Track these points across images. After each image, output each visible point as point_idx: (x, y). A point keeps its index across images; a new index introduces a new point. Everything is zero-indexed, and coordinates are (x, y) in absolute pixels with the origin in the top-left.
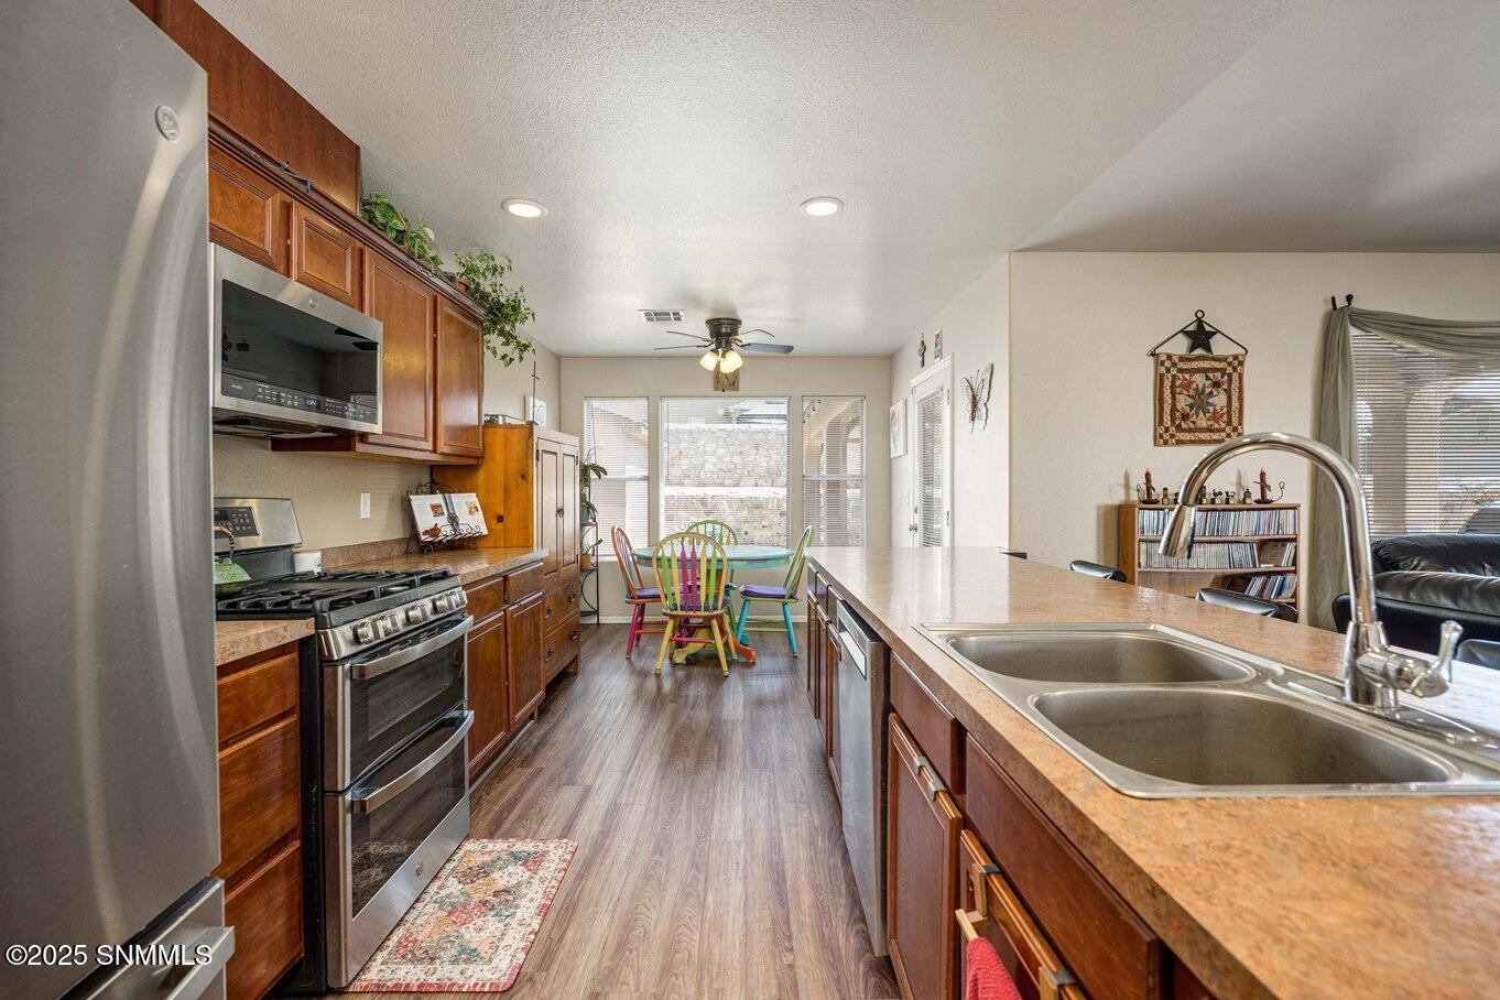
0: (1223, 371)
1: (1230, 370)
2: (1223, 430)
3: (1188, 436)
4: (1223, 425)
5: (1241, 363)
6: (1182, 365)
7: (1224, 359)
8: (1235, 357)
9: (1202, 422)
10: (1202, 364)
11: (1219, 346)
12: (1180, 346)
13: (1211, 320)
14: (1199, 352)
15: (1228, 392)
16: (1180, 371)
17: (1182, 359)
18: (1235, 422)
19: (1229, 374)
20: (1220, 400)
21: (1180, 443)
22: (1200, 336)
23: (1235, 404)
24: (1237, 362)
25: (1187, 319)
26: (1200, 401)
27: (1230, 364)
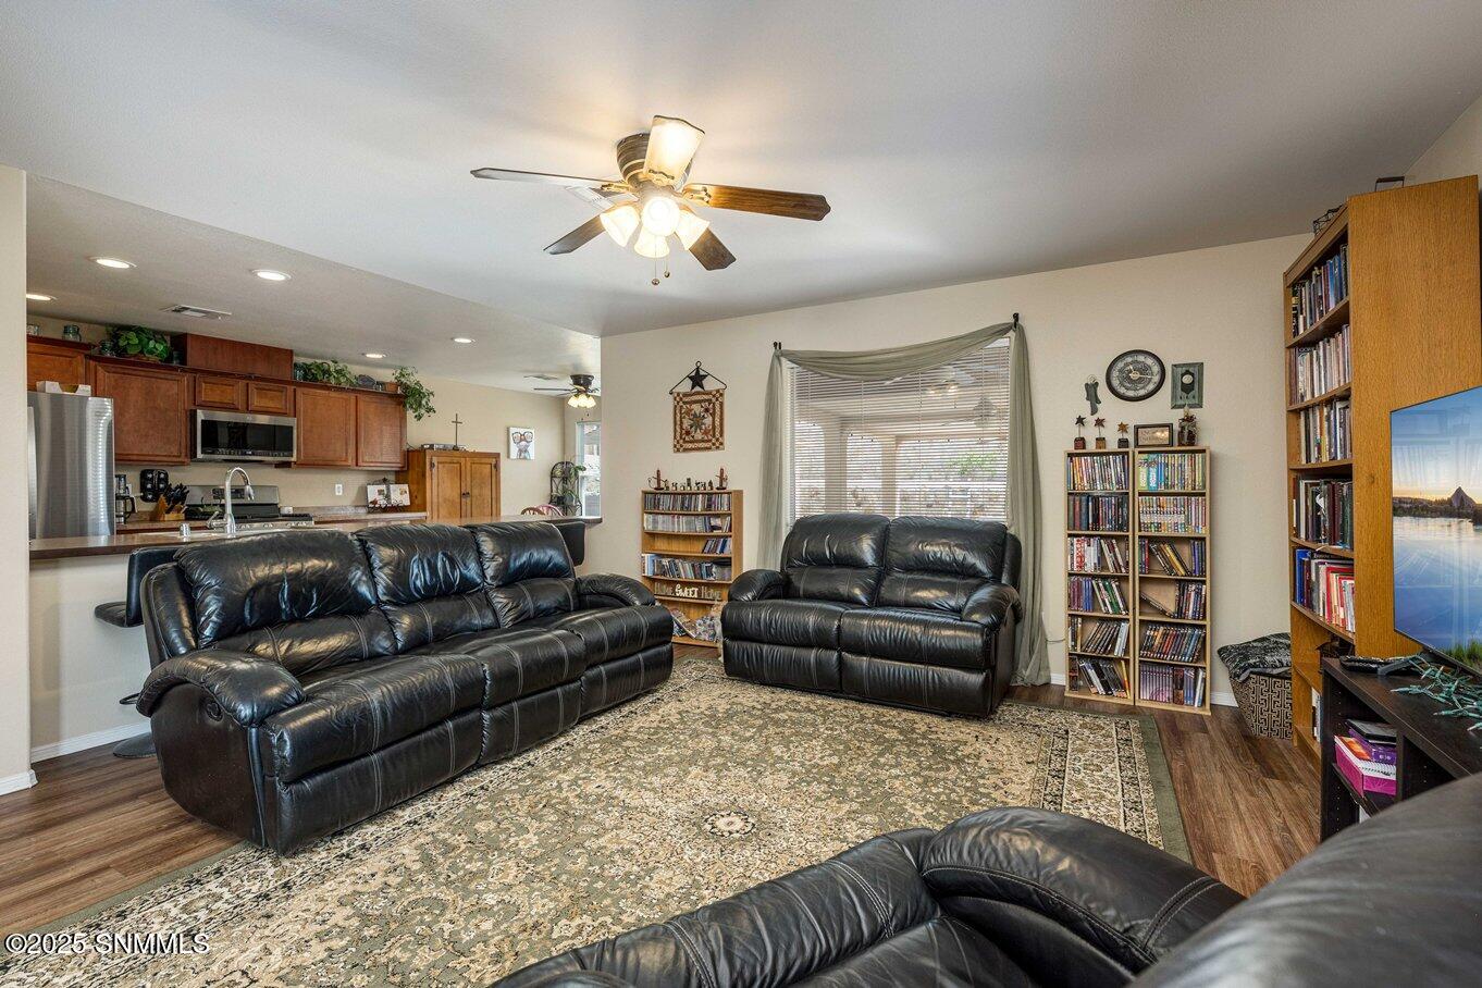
0: (710, 402)
1: (714, 400)
2: (711, 441)
3: (690, 446)
4: (710, 437)
5: (721, 395)
6: (685, 399)
7: (710, 393)
8: (718, 391)
9: (698, 435)
10: (698, 398)
11: (709, 384)
12: (686, 386)
13: (705, 368)
14: (698, 389)
15: (713, 415)
16: (686, 403)
17: (685, 395)
18: (718, 434)
19: (714, 403)
20: (708, 421)
21: (686, 450)
22: (697, 379)
23: (718, 423)
24: (720, 393)
25: (691, 369)
26: (697, 421)
27: (714, 396)
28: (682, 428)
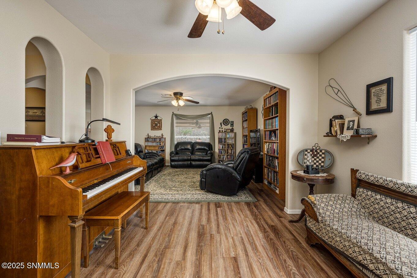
0: (159, 121)
3: (155, 129)
4: (159, 128)
7: (159, 120)
9: (156, 127)
10: (156, 120)
11: (159, 118)
12: (154, 118)
13: (158, 115)
15: (160, 124)
16: (154, 121)
17: (154, 120)
18: (161, 127)
19: (160, 122)
20: (159, 125)
22: (156, 117)
23: (161, 125)
24: (161, 120)
25: (155, 115)
26: (156, 125)
28: (153, 126)
